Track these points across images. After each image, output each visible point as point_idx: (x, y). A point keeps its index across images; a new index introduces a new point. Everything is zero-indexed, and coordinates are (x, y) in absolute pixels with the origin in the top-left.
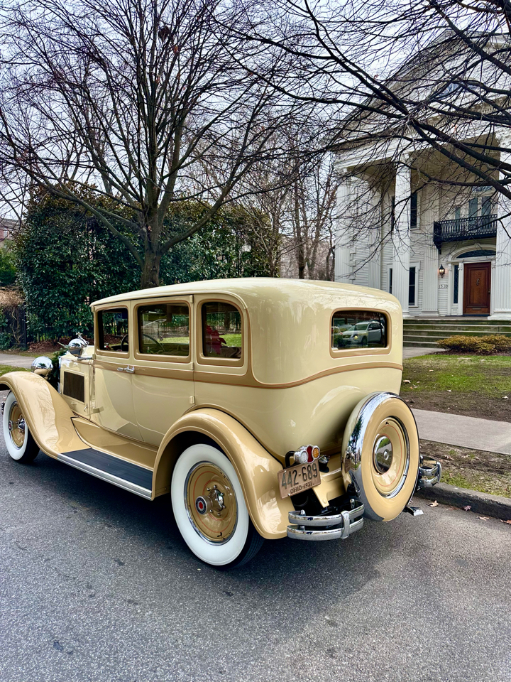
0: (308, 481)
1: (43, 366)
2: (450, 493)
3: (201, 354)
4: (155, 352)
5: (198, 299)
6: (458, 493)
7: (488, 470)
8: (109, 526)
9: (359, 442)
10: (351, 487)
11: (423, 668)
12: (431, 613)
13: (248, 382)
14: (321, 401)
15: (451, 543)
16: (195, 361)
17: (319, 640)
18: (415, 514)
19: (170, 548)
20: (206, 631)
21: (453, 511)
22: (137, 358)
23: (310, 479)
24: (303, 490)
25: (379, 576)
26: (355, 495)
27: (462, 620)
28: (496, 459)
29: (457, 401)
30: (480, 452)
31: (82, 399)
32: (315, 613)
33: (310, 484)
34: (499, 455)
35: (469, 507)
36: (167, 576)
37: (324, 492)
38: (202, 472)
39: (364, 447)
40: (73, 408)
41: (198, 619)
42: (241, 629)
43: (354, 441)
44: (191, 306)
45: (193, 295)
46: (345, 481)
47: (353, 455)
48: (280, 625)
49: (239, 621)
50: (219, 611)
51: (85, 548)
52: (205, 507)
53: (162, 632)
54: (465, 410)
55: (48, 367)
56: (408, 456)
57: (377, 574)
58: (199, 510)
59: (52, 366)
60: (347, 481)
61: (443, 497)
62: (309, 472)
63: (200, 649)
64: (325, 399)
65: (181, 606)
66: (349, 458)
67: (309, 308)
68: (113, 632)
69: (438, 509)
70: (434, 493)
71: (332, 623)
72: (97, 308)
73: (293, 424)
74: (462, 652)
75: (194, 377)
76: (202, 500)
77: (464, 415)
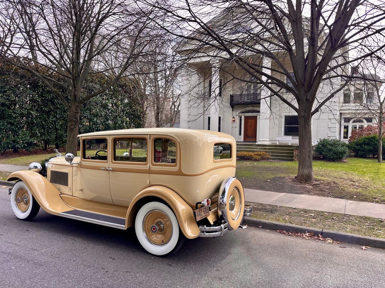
0: (206, 214)
1: (36, 167)
2: (253, 221)
3: (153, 161)
4: (122, 160)
5: (152, 137)
6: (256, 221)
7: (267, 212)
8: (98, 245)
9: (225, 198)
10: (222, 216)
11: (256, 280)
12: (255, 263)
13: (179, 173)
14: (207, 182)
15: (256, 240)
16: (150, 164)
17: (214, 276)
18: (243, 228)
19: (134, 251)
20: (167, 278)
21: (255, 228)
22: (112, 163)
23: (206, 213)
24: (204, 218)
25: (231, 254)
26: (224, 219)
27: (266, 264)
28: (269, 207)
29: (247, 183)
30: (262, 204)
31: (66, 184)
32: (209, 268)
33: (206, 215)
34: (270, 205)
35: (261, 226)
36: (138, 261)
37: (211, 219)
38: (153, 215)
39: (227, 199)
40: (59, 189)
41: (161, 275)
42: (182, 276)
43: (223, 198)
44: (149, 140)
45: (150, 135)
46: (219, 214)
47: (222, 203)
48: (197, 273)
49: (179, 273)
50: (169, 271)
51: (91, 255)
52: (156, 229)
53: (148, 280)
54: (252, 187)
55: (39, 168)
56: (241, 203)
57: (230, 253)
58: (152, 231)
59: (42, 168)
61: (250, 223)
62: (206, 210)
63: (167, 284)
64: (209, 181)
65: (151, 271)
66: (221, 204)
67: (204, 142)
68: (125, 283)
69: (248, 228)
70: (246, 222)
71: (217, 270)
72: (83, 138)
73: (198, 191)
74: (268, 274)
75: (149, 172)
76: (155, 226)
77: (252, 189)
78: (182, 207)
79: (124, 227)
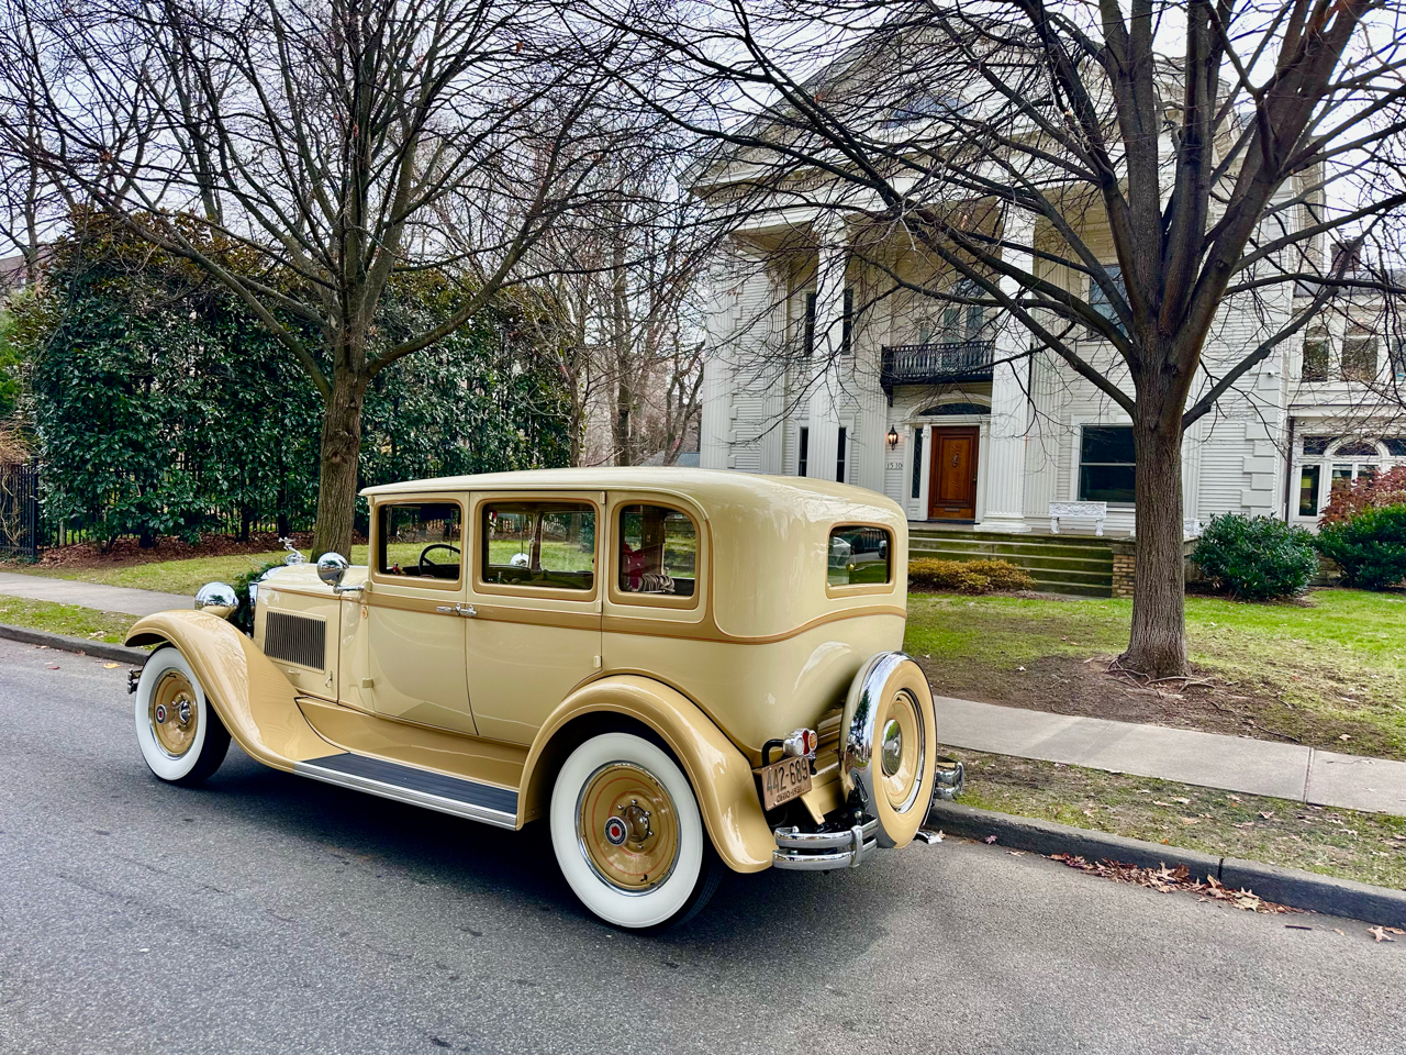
0: (797, 784)
1: (218, 600)
2: (964, 817)
3: (616, 587)
4: (510, 582)
5: (615, 500)
6: (977, 817)
7: (1014, 784)
8: (422, 883)
9: (867, 729)
10: (855, 795)
11: (977, 1035)
12: (971, 974)
13: (707, 633)
14: (805, 668)
15: (977, 887)
16: (605, 598)
17: (828, 1012)
18: (930, 842)
19: (546, 910)
20: (659, 1012)
21: (970, 845)
22: (477, 590)
23: (800, 781)
24: (792, 797)
25: (887, 934)
26: (862, 806)
27: (1014, 979)
28: (1022, 767)
29: (942, 674)
30: (996, 756)
31: (318, 662)
32: (809, 982)
33: (799, 787)
34: (1026, 761)
35: (993, 838)
36: (561, 946)
37: (817, 803)
38: (613, 779)
39: (873, 734)
40: (294, 680)
41: (640, 998)
42: (711, 1008)
43: (858, 727)
44: (602, 509)
45: (606, 491)
46: (845, 786)
47: (857, 747)
48: (764, 999)
49: (703, 997)
50: (667, 987)
51: (399, 915)
52: (624, 833)
53: (593, 1016)
54: (959, 689)
55: (230, 602)
56: (923, 748)
57: (882, 932)
58: (610, 839)
59: (237, 601)
60: (848, 787)
61: (953, 823)
62: (798, 771)
63: (662, 1032)
64: (811, 664)
65: (605, 984)
66: (851, 751)
68: (516, 1021)
69: (947, 843)
70: (938, 819)
71: (837, 993)
72: (378, 499)
73: (772, 700)
74: (1022, 1015)
75: (601, 625)
76: (619, 822)
77: (957, 697)
78: (716, 758)
79: (513, 820)
